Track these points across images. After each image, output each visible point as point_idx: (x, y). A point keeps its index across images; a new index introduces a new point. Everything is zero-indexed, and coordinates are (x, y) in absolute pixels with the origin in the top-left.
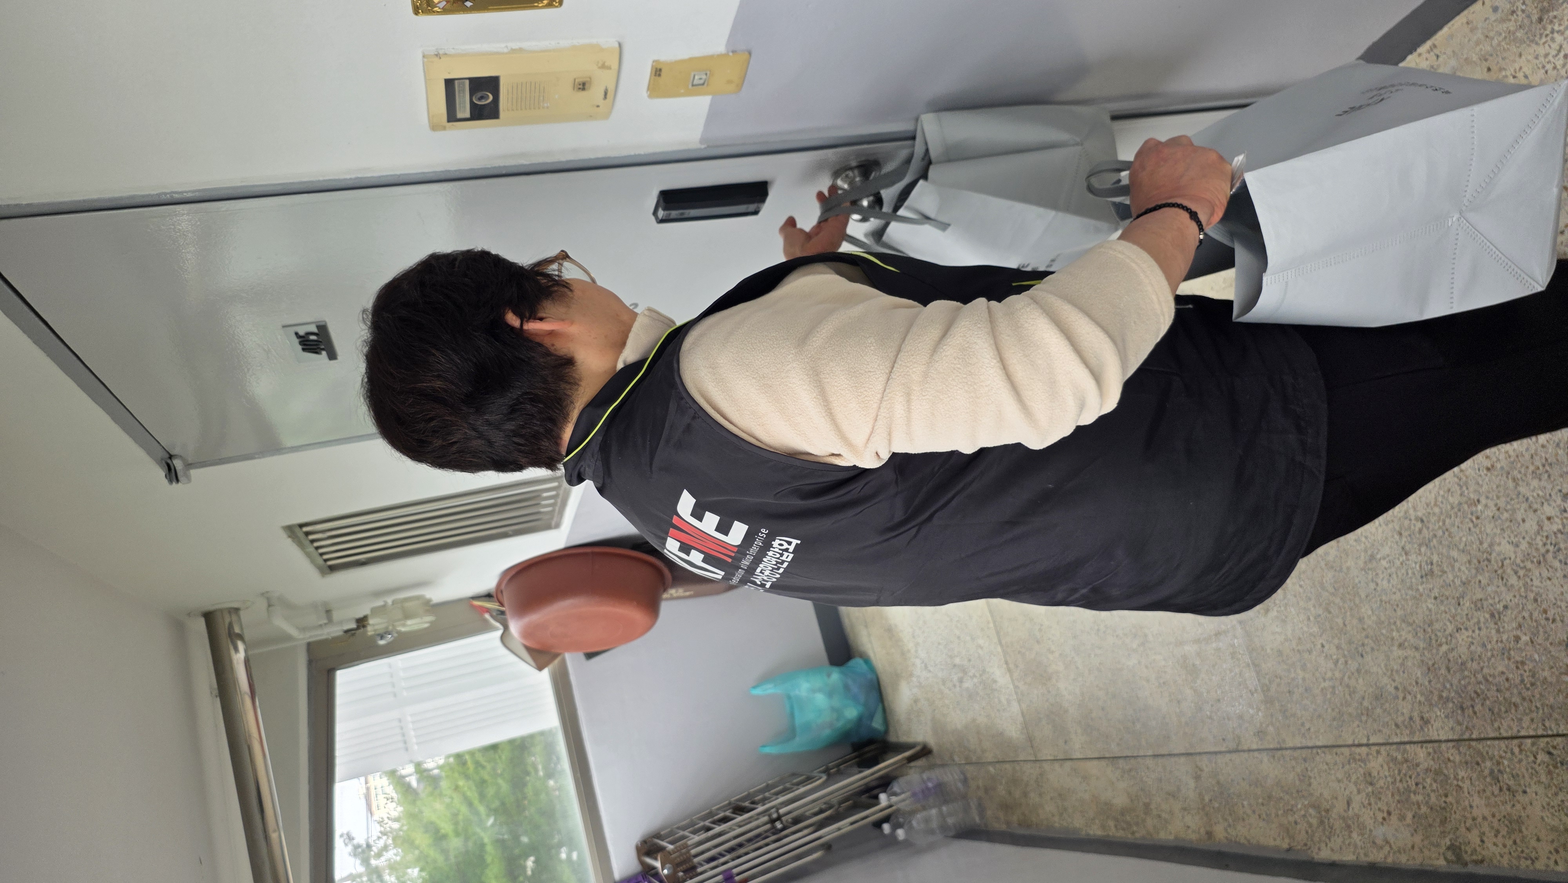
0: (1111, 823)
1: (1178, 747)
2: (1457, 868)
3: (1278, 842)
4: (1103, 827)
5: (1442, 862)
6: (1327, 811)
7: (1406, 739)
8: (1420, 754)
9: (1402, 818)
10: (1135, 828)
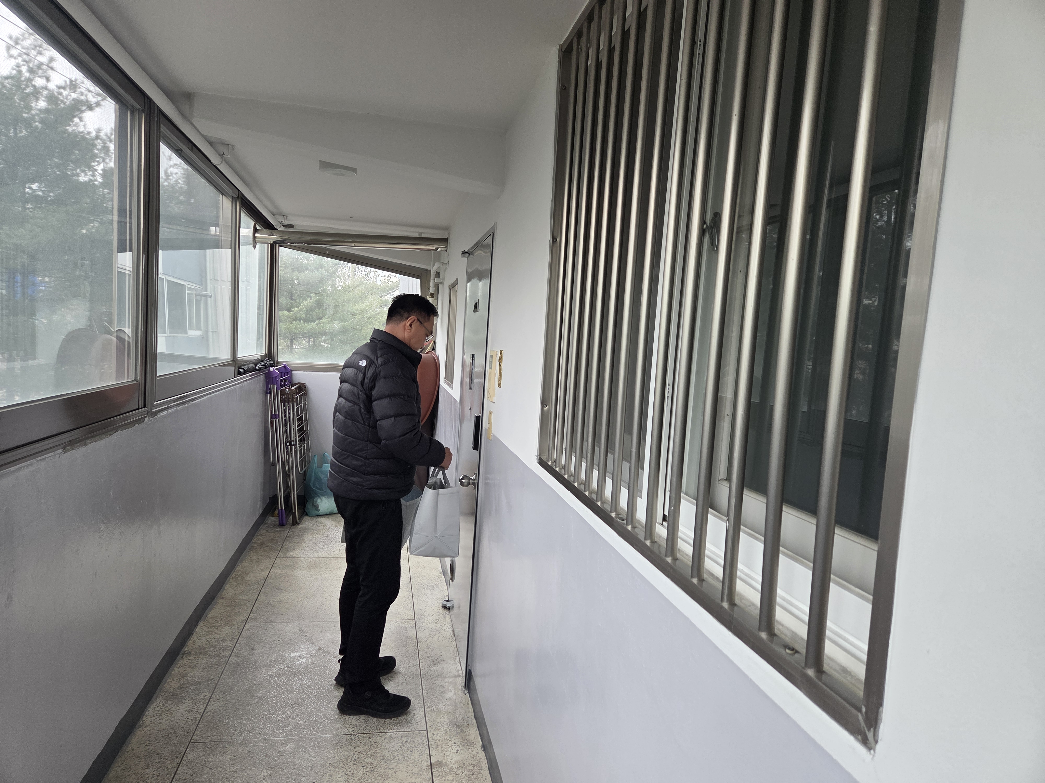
0: (239, 573)
1: (262, 597)
2: (182, 652)
3: (211, 614)
4: (239, 571)
5: (186, 649)
6: (217, 628)
7: (234, 651)
8: (227, 653)
9: (206, 644)
10: (234, 579)
